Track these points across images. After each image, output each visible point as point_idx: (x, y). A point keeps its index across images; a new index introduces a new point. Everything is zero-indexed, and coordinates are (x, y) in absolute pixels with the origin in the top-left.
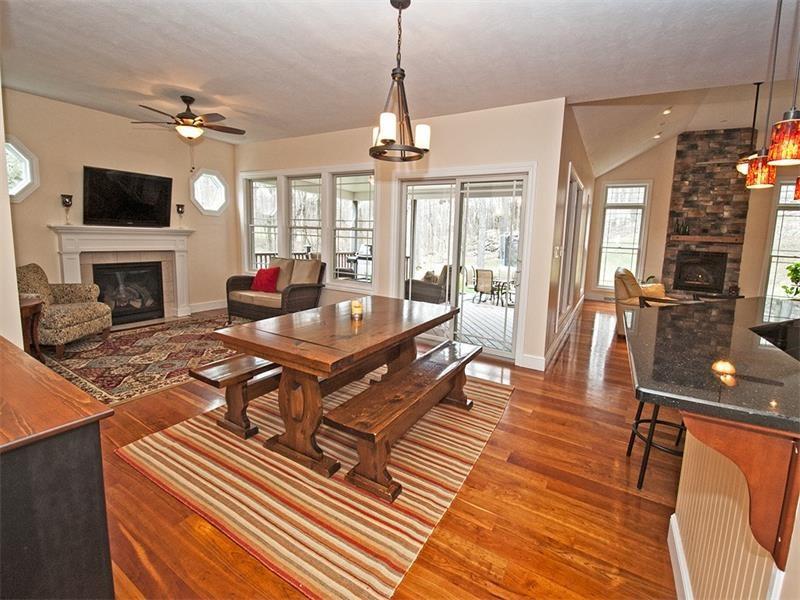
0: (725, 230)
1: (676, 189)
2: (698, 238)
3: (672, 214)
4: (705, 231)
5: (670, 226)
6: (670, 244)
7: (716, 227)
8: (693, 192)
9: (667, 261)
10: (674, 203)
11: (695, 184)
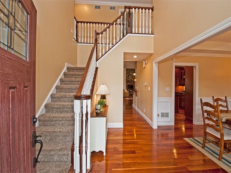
0: (133, 82)
1: (126, 76)
2: (130, 83)
3: (126, 79)
4: (130, 82)
5: (126, 81)
6: (126, 84)
7: (132, 81)
8: (129, 76)
9: (126, 87)
10: (126, 78)
11: (129, 75)
